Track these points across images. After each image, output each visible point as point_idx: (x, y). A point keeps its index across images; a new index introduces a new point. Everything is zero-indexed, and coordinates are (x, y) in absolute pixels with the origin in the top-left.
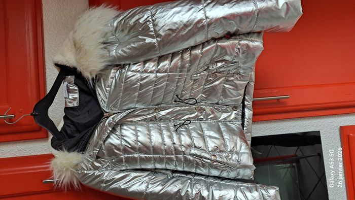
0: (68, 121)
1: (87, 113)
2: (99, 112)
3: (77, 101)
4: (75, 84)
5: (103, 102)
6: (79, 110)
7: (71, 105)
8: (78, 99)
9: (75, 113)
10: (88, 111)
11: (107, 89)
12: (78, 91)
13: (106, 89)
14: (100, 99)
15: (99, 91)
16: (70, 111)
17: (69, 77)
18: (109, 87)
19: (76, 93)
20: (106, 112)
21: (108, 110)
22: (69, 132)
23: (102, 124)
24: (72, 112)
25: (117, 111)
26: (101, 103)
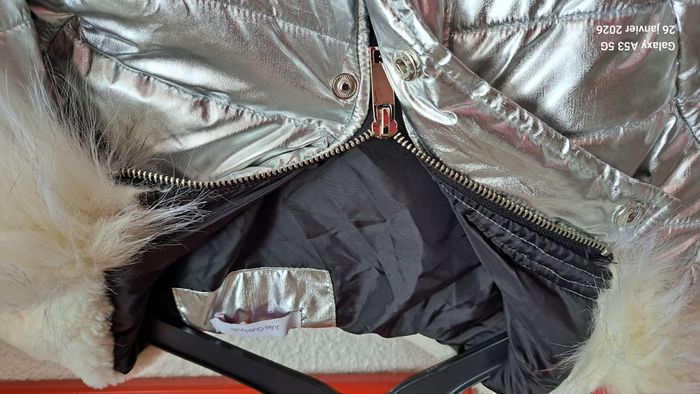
0: (409, 316)
1: (368, 229)
2: (366, 165)
3: (303, 275)
4: (214, 288)
5: (300, 142)
6: (351, 266)
7: (327, 306)
8: (294, 271)
9: (369, 284)
10: (359, 225)
11: (215, 114)
12: (257, 274)
13: (219, 124)
14: (287, 161)
15: (234, 166)
16: (359, 307)
17: (183, 309)
18: (203, 105)
19: (264, 280)
20: (367, 122)
21: (351, 108)
22: (465, 315)
23: (440, 149)
24: (361, 300)
25: (364, 49)
26: (312, 154)
